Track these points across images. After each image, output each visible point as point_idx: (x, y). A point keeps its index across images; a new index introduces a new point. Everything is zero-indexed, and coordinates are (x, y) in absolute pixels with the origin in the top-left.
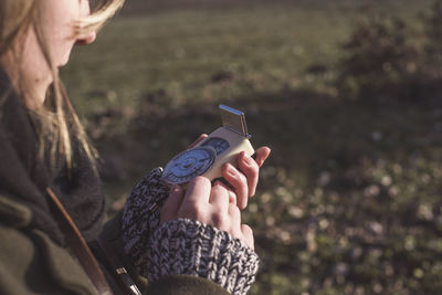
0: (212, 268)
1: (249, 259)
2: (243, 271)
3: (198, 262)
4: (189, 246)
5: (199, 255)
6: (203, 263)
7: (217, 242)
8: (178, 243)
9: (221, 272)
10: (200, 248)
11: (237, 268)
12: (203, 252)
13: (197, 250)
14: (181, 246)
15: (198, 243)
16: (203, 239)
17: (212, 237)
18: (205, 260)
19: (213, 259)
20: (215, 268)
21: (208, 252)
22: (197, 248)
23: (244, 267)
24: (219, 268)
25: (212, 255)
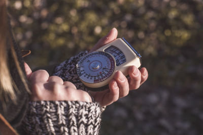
0: (64, 131)
1: (89, 111)
2: (88, 121)
3: (53, 130)
4: (42, 120)
5: (52, 125)
6: (57, 129)
7: (61, 111)
8: (34, 120)
9: (72, 131)
10: (50, 120)
11: (82, 122)
12: (53, 122)
13: (48, 122)
14: (36, 122)
15: (48, 118)
16: (50, 113)
17: (57, 109)
18: (58, 127)
19: (63, 125)
20: (66, 129)
21: (58, 121)
22: (48, 121)
23: (87, 118)
24: (69, 128)
25: (61, 122)
